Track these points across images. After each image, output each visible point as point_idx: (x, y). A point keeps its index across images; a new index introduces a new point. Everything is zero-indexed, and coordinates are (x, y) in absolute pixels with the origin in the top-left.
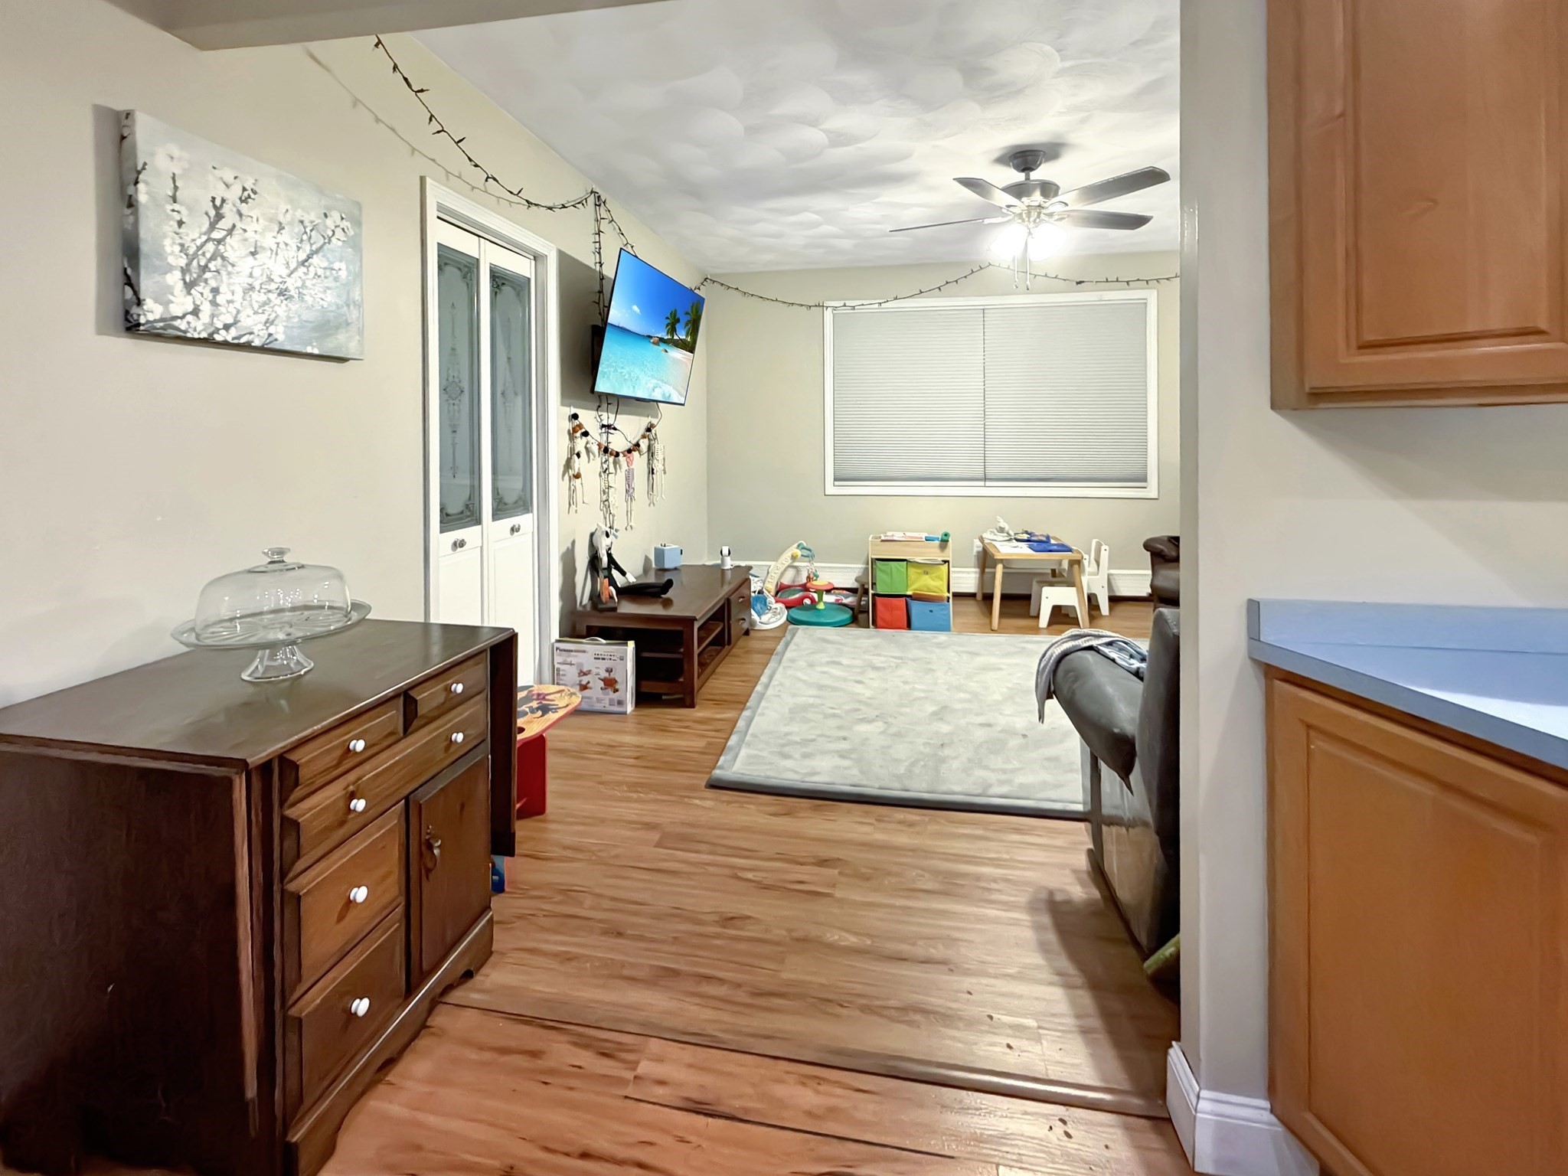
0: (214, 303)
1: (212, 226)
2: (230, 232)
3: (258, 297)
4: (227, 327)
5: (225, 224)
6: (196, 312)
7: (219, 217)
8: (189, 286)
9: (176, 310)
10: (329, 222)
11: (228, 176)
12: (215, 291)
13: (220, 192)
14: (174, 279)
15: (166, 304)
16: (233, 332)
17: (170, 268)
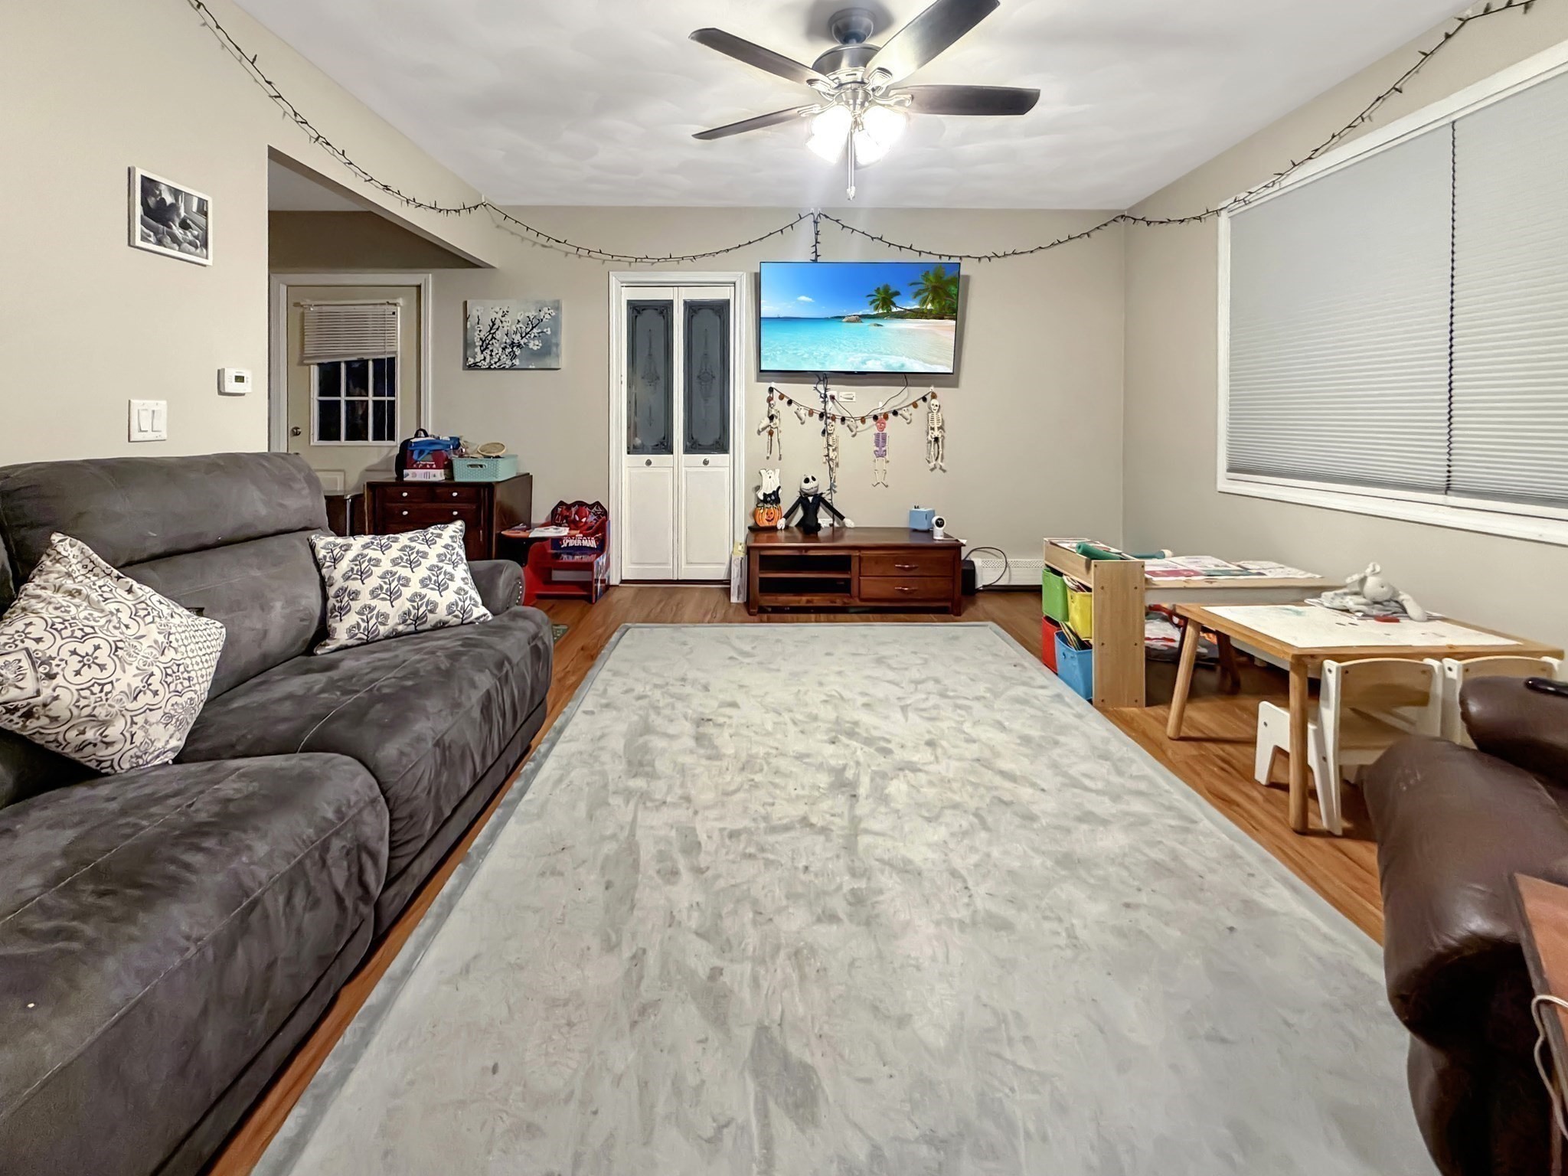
0: (491, 355)
1: (491, 329)
2: (497, 329)
3: (508, 350)
4: (496, 363)
5: (496, 327)
6: (484, 359)
7: (494, 324)
8: (482, 352)
9: (478, 360)
10: (542, 313)
11: (497, 309)
12: (492, 351)
13: (494, 316)
14: (478, 350)
15: (474, 358)
16: (498, 364)
17: (476, 347)
